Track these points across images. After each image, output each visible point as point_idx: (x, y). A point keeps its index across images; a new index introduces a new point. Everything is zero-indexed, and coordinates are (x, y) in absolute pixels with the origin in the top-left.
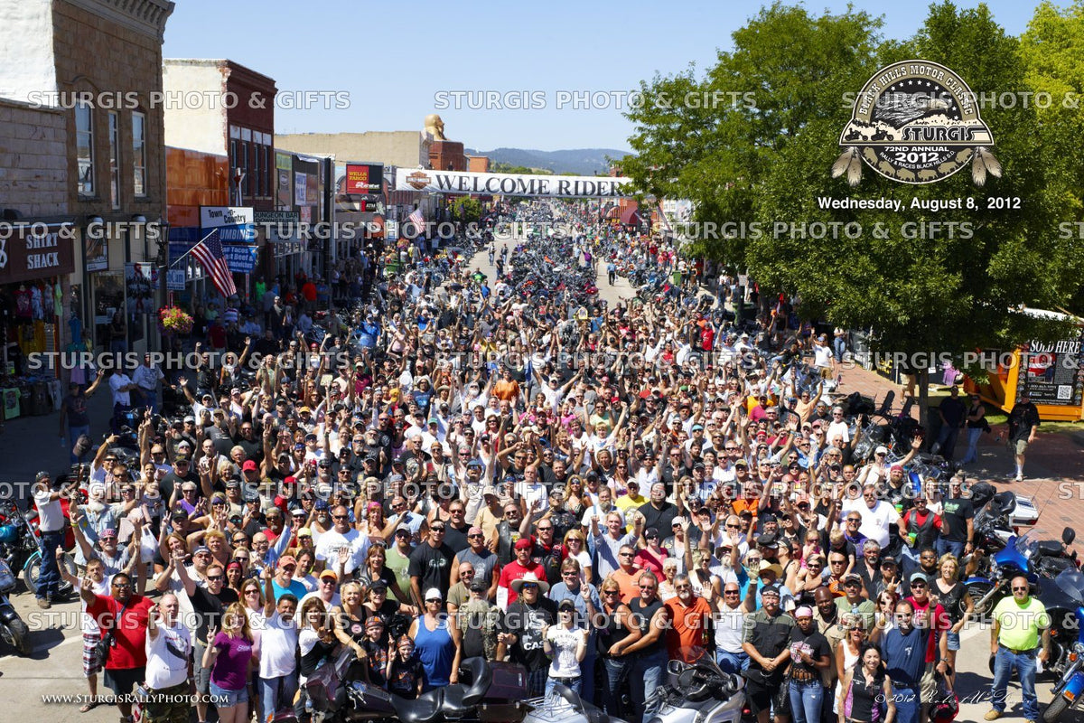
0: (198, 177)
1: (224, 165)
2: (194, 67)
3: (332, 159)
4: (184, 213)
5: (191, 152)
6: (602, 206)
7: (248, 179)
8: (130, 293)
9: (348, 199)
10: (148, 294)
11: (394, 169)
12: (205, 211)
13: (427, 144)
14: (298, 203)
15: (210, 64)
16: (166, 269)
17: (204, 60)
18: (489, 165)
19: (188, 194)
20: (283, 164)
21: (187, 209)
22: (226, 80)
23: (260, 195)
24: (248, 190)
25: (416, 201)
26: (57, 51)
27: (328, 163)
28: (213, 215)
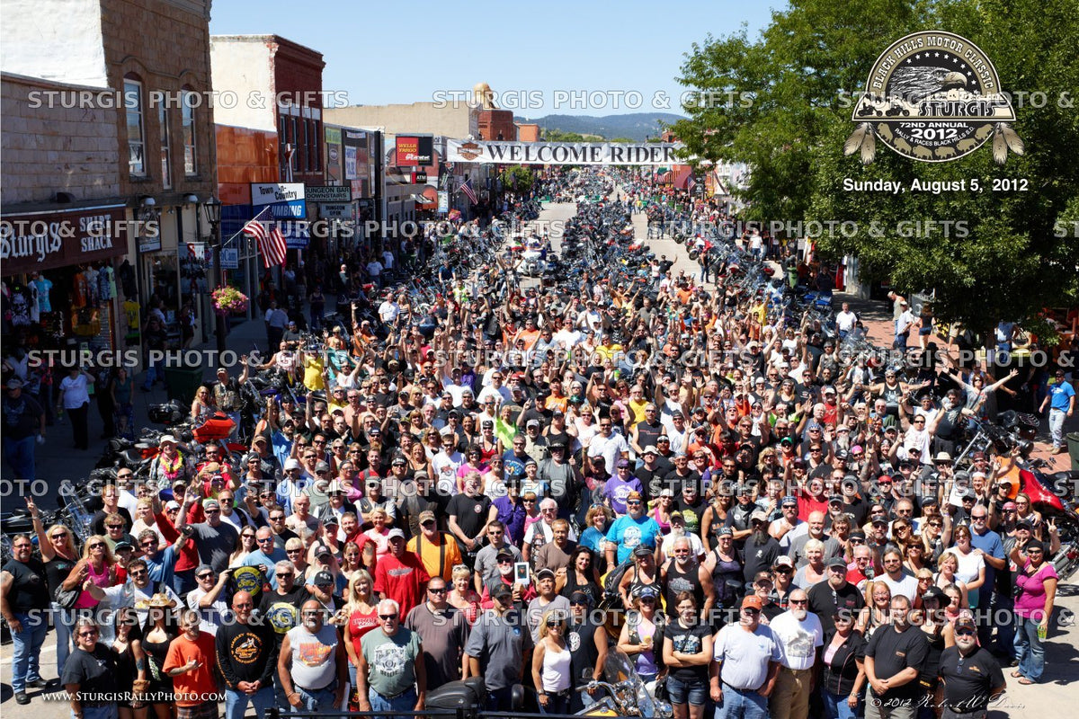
0: (247, 153)
1: (273, 141)
2: (240, 43)
3: (382, 131)
4: (235, 191)
5: (241, 129)
6: (655, 172)
7: (298, 155)
8: (184, 273)
9: (398, 171)
10: (201, 274)
11: (444, 140)
12: (255, 189)
13: (476, 113)
14: (348, 177)
15: (257, 39)
16: (219, 248)
17: (251, 35)
18: (539, 133)
19: (239, 171)
20: (332, 138)
21: (238, 186)
22: (273, 55)
23: (310, 170)
24: (298, 166)
25: (467, 172)
26: (104, 33)
27: (378, 135)
28: (264, 191)
